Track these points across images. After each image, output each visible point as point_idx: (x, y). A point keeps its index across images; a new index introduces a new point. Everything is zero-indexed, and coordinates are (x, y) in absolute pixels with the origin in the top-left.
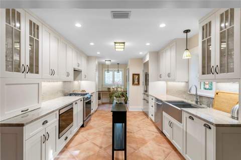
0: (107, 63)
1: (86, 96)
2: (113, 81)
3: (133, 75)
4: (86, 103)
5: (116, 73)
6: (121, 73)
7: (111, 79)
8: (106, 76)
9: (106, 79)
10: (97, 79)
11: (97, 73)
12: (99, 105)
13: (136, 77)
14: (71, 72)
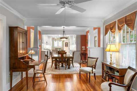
0: (55, 38)
3: (66, 43)
5: (59, 41)
13: (67, 44)
14: (46, 43)
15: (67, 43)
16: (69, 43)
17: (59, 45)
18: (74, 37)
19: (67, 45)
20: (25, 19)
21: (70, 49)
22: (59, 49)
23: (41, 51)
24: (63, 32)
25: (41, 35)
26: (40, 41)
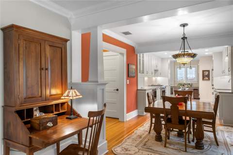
1: (162, 87)
3: (203, 71)
4: (163, 91)
5: (188, 69)
6: (194, 69)
10: (169, 75)
13: (206, 73)
14: (153, 72)
15: (209, 71)
16: (213, 70)
17: (188, 76)
18: (225, 54)
19: (208, 76)
20: (69, 14)
21: (214, 87)
22: (184, 86)
23: (137, 90)
24: (182, 38)
25: (137, 55)
26: (134, 67)
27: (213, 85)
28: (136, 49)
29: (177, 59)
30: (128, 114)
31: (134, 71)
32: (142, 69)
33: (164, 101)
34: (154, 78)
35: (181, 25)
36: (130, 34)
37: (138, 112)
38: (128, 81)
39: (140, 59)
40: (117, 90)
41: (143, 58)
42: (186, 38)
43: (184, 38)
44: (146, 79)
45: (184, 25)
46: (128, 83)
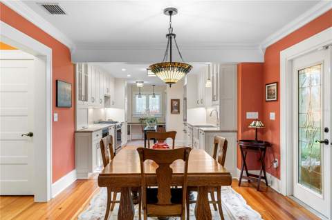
0: (139, 85)
1: (117, 124)
2: (148, 110)
4: (118, 131)
5: (151, 97)
7: (144, 107)
8: (137, 102)
9: (137, 106)
11: (126, 99)
12: (128, 141)
13: (175, 104)
14: (103, 99)
19: (178, 107)
21: (188, 122)
22: (151, 122)
23: (75, 132)
24: (168, 35)
25: (75, 65)
26: (69, 88)
27: (185, 120)
28: (73, 52)
29: (157, 74)
30: (56, 183)
31: (69, 96)
32: (83, 94)
33: (142, 160)
34: (102, 110)
35: (166, 11)
36: (62, 12)
37: (77, 173)
38: (56, 115)
39: (80, 75)
40: (31, 135)
41: (86, 72)
42: (174, 35)
43: (171, 36)
44: (91, 111)
45: (171, 12)
46: (56, 120)
